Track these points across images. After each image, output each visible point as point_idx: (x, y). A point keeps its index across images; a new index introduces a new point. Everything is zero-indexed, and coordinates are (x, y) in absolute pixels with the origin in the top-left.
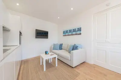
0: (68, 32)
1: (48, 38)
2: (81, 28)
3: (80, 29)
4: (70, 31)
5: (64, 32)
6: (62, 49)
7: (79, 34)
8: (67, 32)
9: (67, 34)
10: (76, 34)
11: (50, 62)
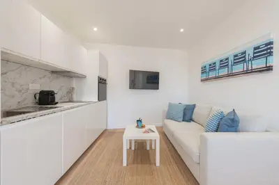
0: (217, 68)
1: (158, 89)
2: (271, 43)
3: (265, 50)
4: (224, 63)
5: (204, 71)
6: (191, 120)
7: (261, 71)
8: (212, 67)
9: (212, 74)
10: (247, 72)
11: (148, 148)
